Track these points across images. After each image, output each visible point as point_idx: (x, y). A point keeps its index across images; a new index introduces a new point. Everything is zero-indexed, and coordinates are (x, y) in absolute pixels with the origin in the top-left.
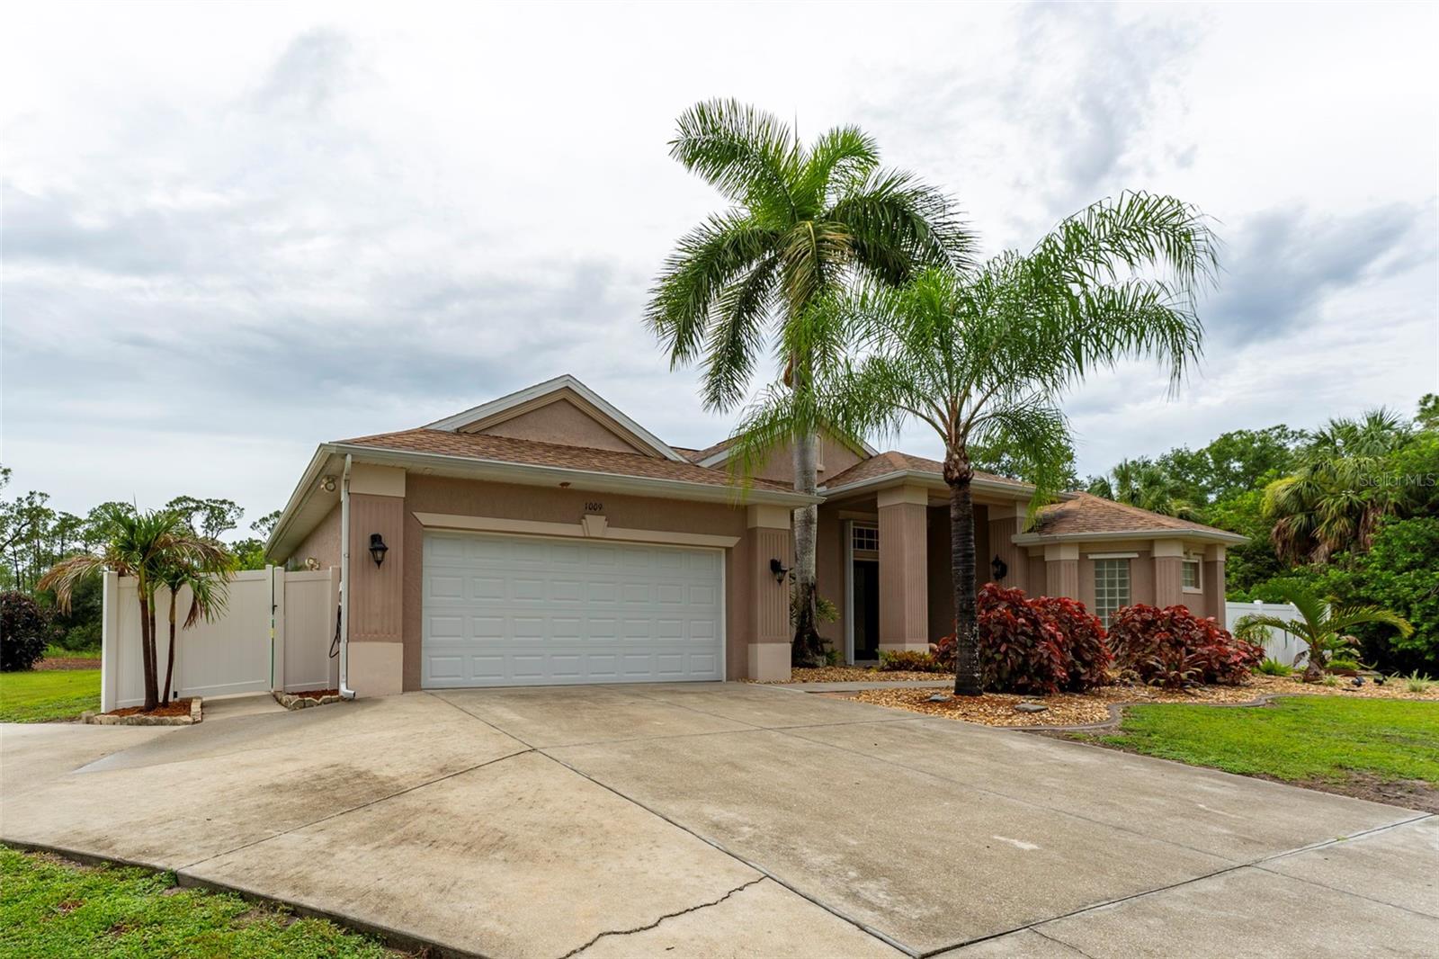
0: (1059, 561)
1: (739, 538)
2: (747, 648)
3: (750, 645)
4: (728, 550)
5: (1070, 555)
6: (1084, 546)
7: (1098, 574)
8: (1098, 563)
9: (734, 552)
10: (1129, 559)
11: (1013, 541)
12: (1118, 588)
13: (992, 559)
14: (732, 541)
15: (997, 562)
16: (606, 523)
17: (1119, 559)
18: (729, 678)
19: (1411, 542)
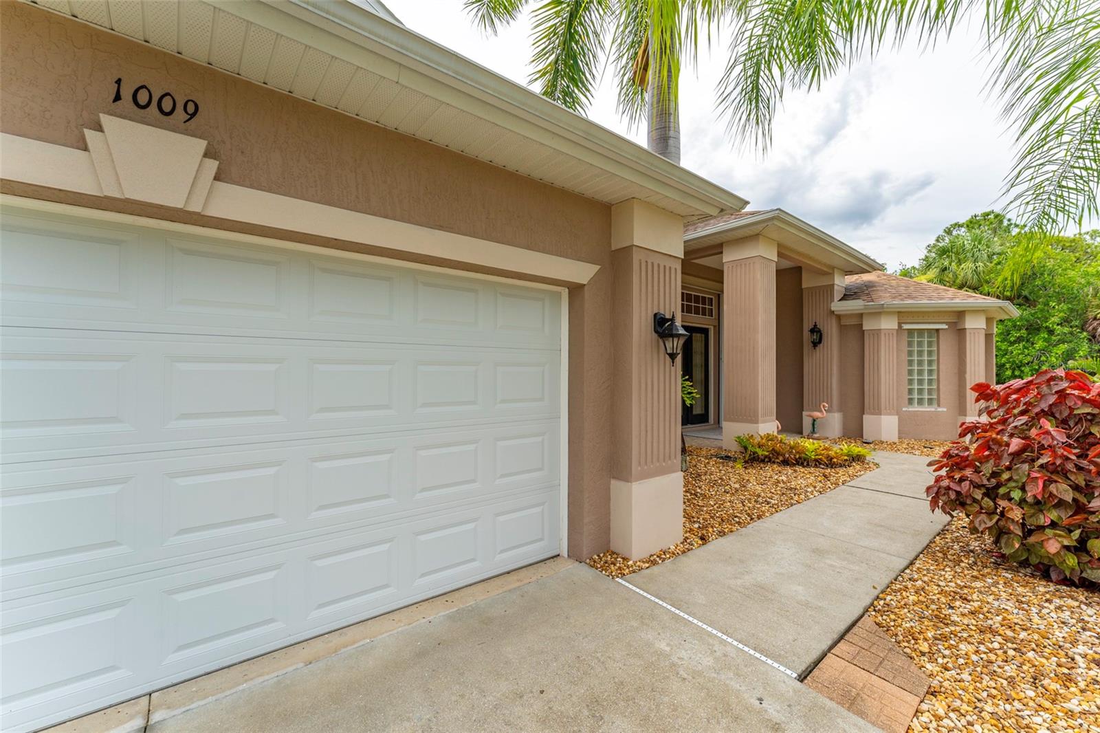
0: (880, 330)
1: (599, 267)
2: (608, 489)
3: (613, 482)
4: (575, 290)
5: (888, 324)
6: (903, 315)
7: (910, 344)
8: (910, 331)
9: (587, 293)
10: (937, 330)
11: (833, 309)
12: (926, 358)
13: (807, 326)
14: (582, 272)
15: (815, 330)
16: (212, 166)
17: (927, 329)
18: (575, 554)
19: (1018, 323)
